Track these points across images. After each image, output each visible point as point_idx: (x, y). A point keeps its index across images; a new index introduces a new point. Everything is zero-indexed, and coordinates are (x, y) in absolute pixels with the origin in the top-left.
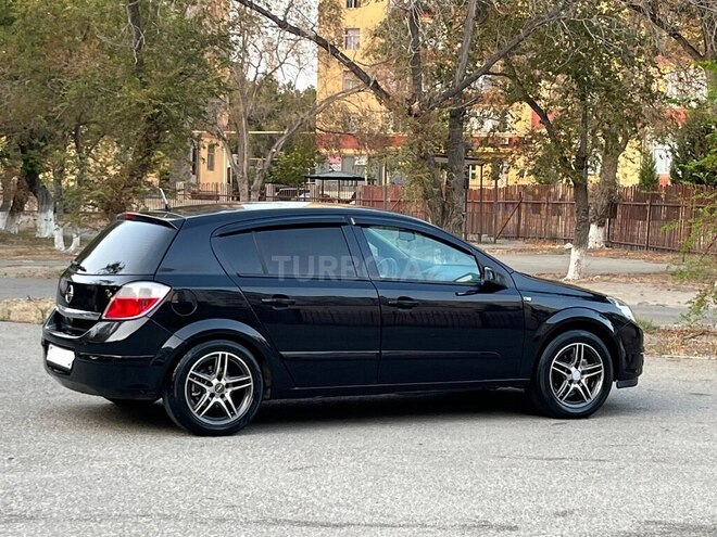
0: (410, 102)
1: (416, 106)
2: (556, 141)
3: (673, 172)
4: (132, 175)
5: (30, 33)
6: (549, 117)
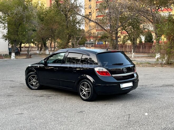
0: (110, 31)
1: (111, 32)
2: (130, 36)
3: (145, 41)
4: (67, 44)
5: (47, 22)
6: (129, 32)
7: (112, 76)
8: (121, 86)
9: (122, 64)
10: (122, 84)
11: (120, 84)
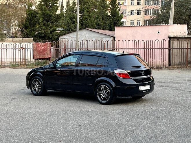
7: (131, 78)
8: (140, 88)
9: (140, 67)
10: (141, 87)
11: (139, 87)
